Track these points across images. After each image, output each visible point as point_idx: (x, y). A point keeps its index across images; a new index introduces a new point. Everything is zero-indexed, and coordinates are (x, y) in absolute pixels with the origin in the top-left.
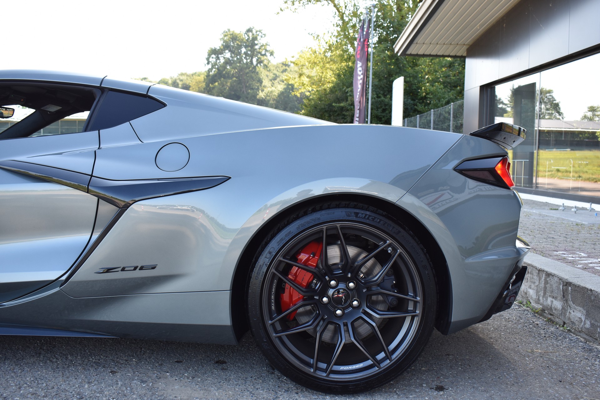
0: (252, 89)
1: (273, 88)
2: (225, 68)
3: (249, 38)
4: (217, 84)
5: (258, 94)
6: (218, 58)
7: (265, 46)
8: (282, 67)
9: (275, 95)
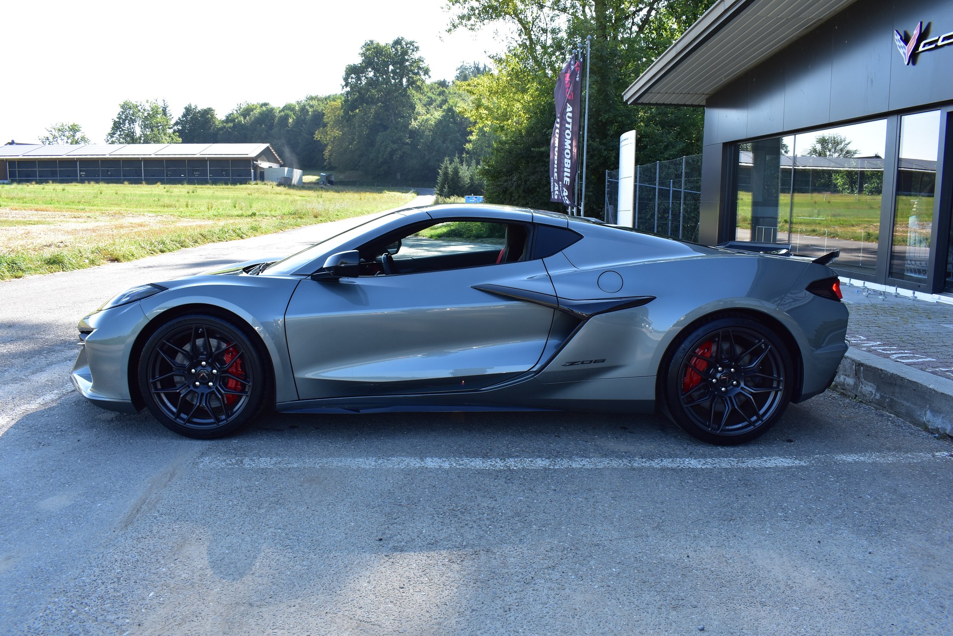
0: (403, 117)
1: (429, 116)
2: (368, 90)
3: (398, 52)
4: (357, 111)
5: (410, 124)
6: (359, 79)
7: (418, 62)
8: (438, 88)
9: (431, 125)
